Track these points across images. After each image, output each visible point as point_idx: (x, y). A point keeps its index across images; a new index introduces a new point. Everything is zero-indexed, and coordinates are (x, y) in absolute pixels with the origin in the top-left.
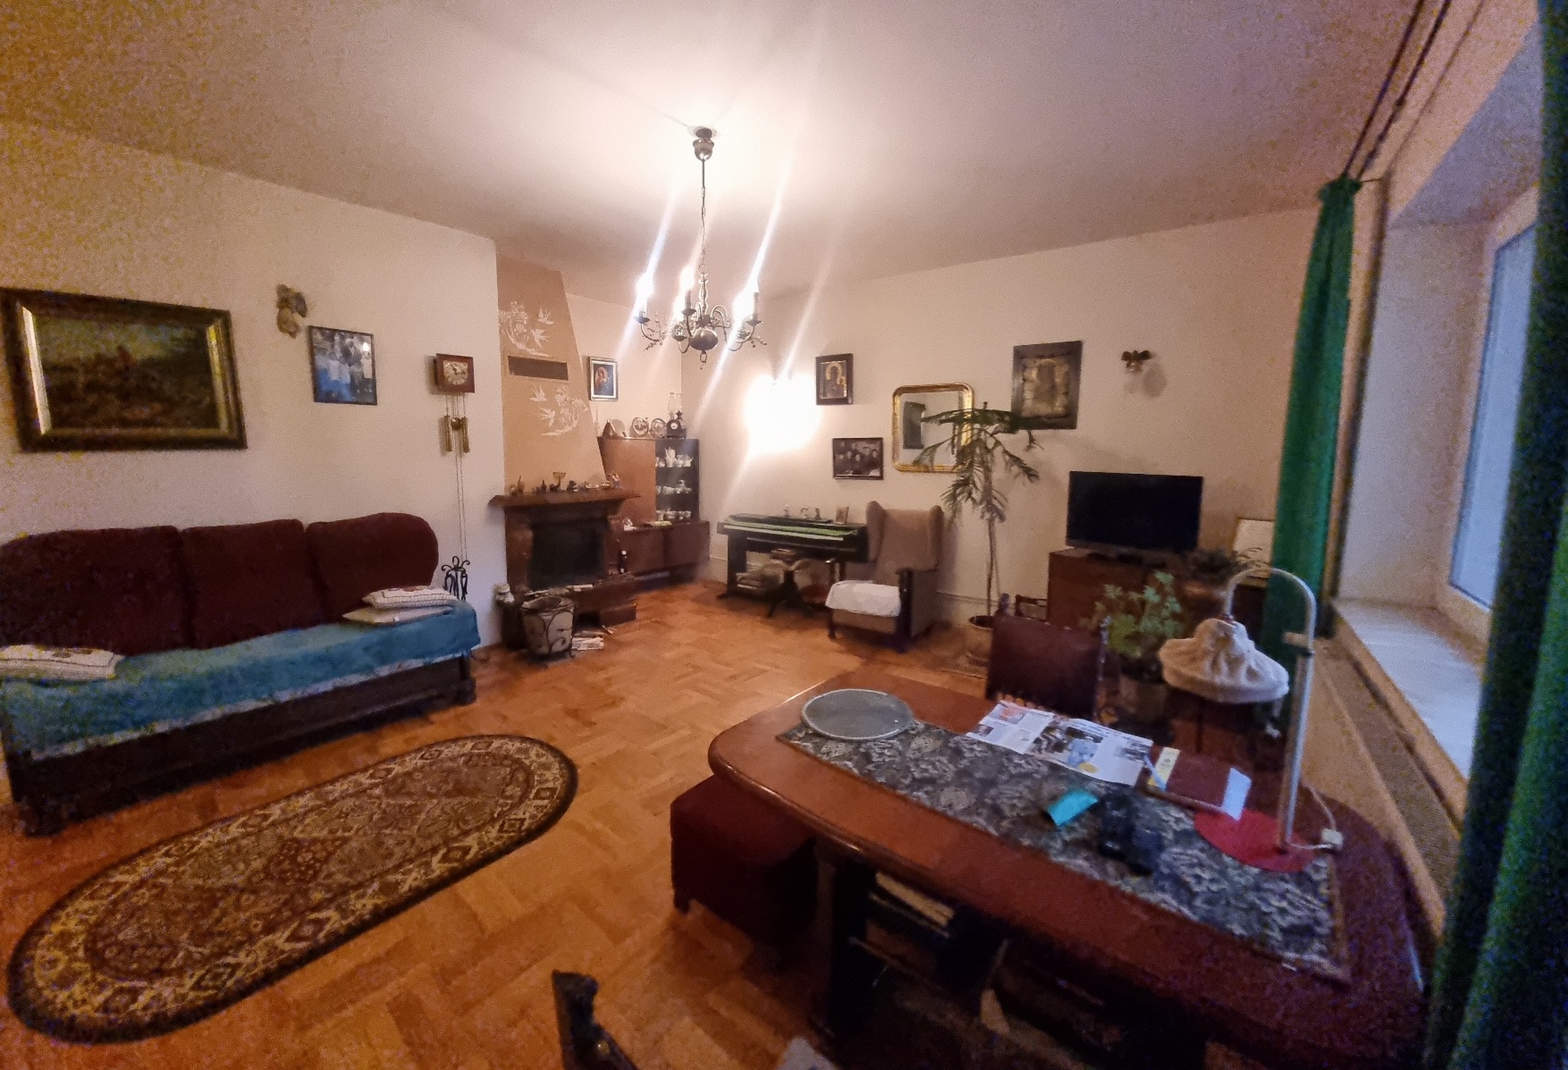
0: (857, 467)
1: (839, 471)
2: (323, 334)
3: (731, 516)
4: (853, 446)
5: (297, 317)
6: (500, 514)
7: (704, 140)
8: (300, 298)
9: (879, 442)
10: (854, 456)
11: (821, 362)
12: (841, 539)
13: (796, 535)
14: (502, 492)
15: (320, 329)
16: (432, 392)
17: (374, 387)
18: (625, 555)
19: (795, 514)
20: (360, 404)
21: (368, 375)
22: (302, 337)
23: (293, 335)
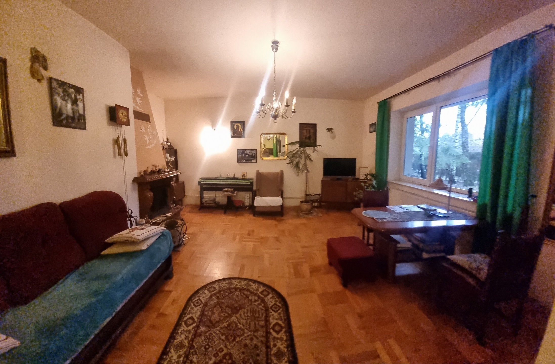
0: (246, 159)
1: (240, 160)
2: (58, 84)
3: (200, 179)
4: (245, 152)
5: (43, 72)
6: (136, 186)
7: (275, 44)
8: (44, 59)
9: (255, 151)
10: (245, 156)
11: (233, 123)
12: (249, 183)
13: (229, 183)
14: (137, 176)
15: (56, 80)
16: (109, 124)
17: (84, 120)
18: (175, 198)
19: (224, 176)
20: (77, 128)
21: (81, 112)
22: (45, 83)
23: (39, 81)
